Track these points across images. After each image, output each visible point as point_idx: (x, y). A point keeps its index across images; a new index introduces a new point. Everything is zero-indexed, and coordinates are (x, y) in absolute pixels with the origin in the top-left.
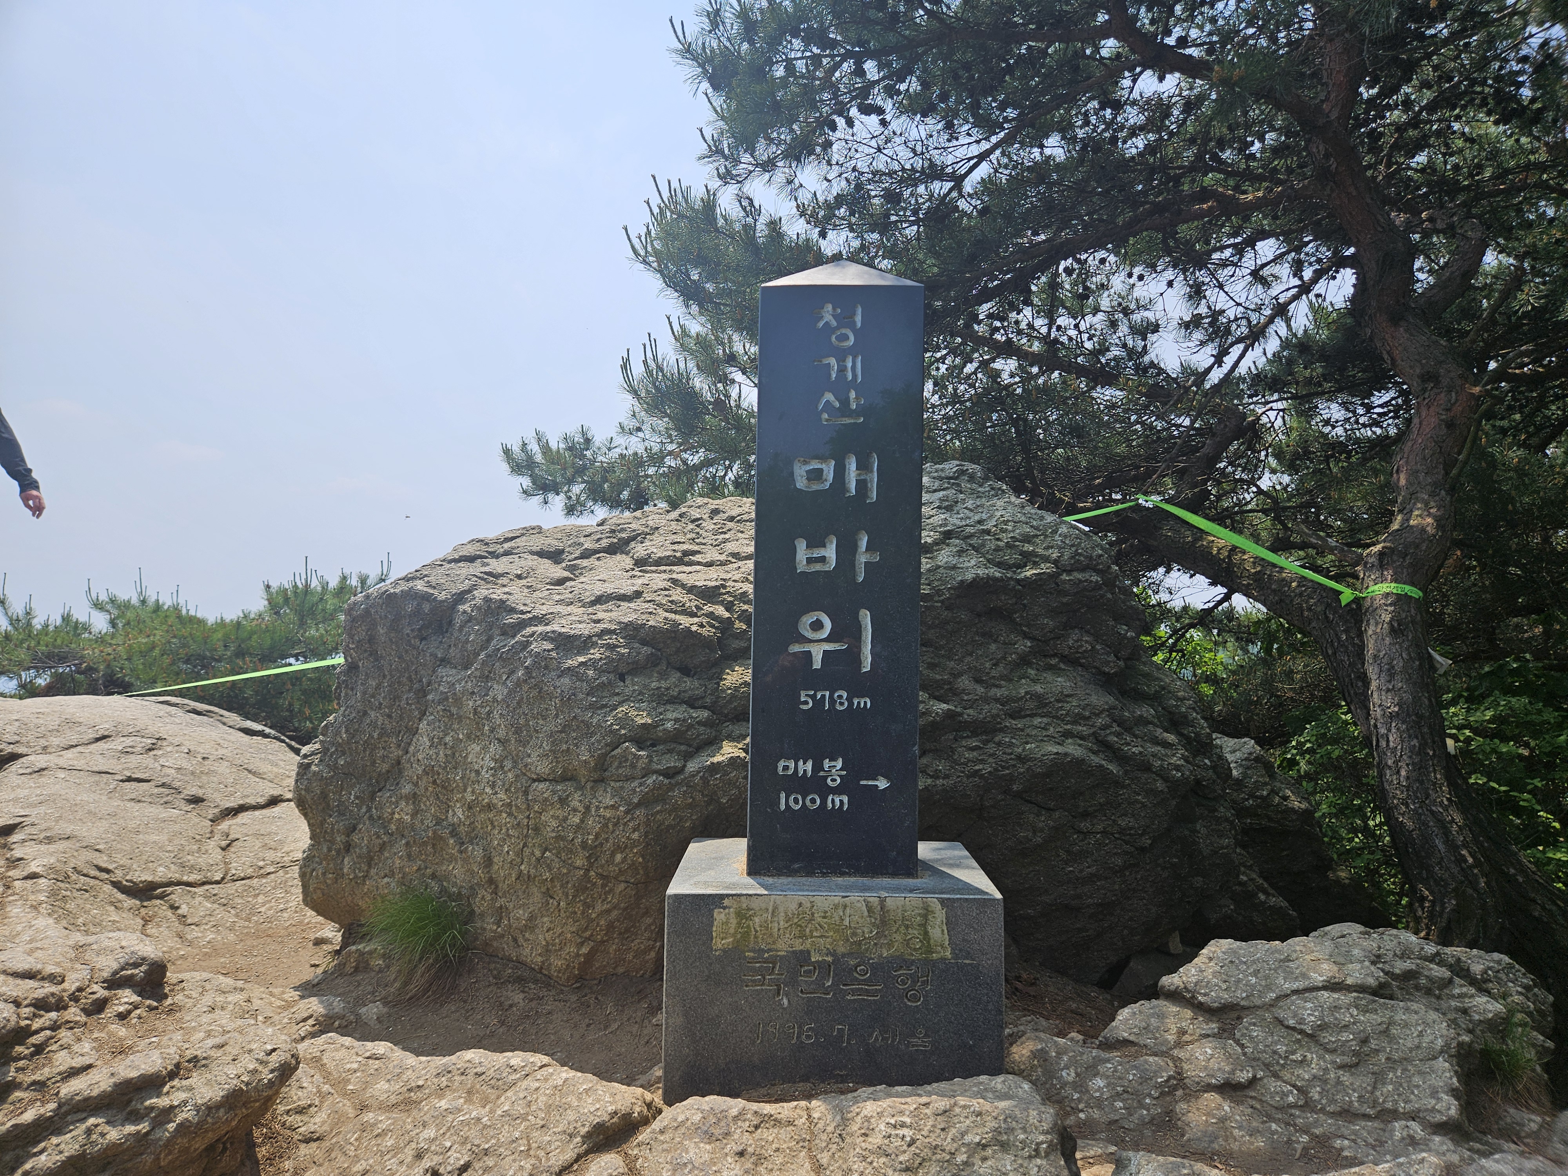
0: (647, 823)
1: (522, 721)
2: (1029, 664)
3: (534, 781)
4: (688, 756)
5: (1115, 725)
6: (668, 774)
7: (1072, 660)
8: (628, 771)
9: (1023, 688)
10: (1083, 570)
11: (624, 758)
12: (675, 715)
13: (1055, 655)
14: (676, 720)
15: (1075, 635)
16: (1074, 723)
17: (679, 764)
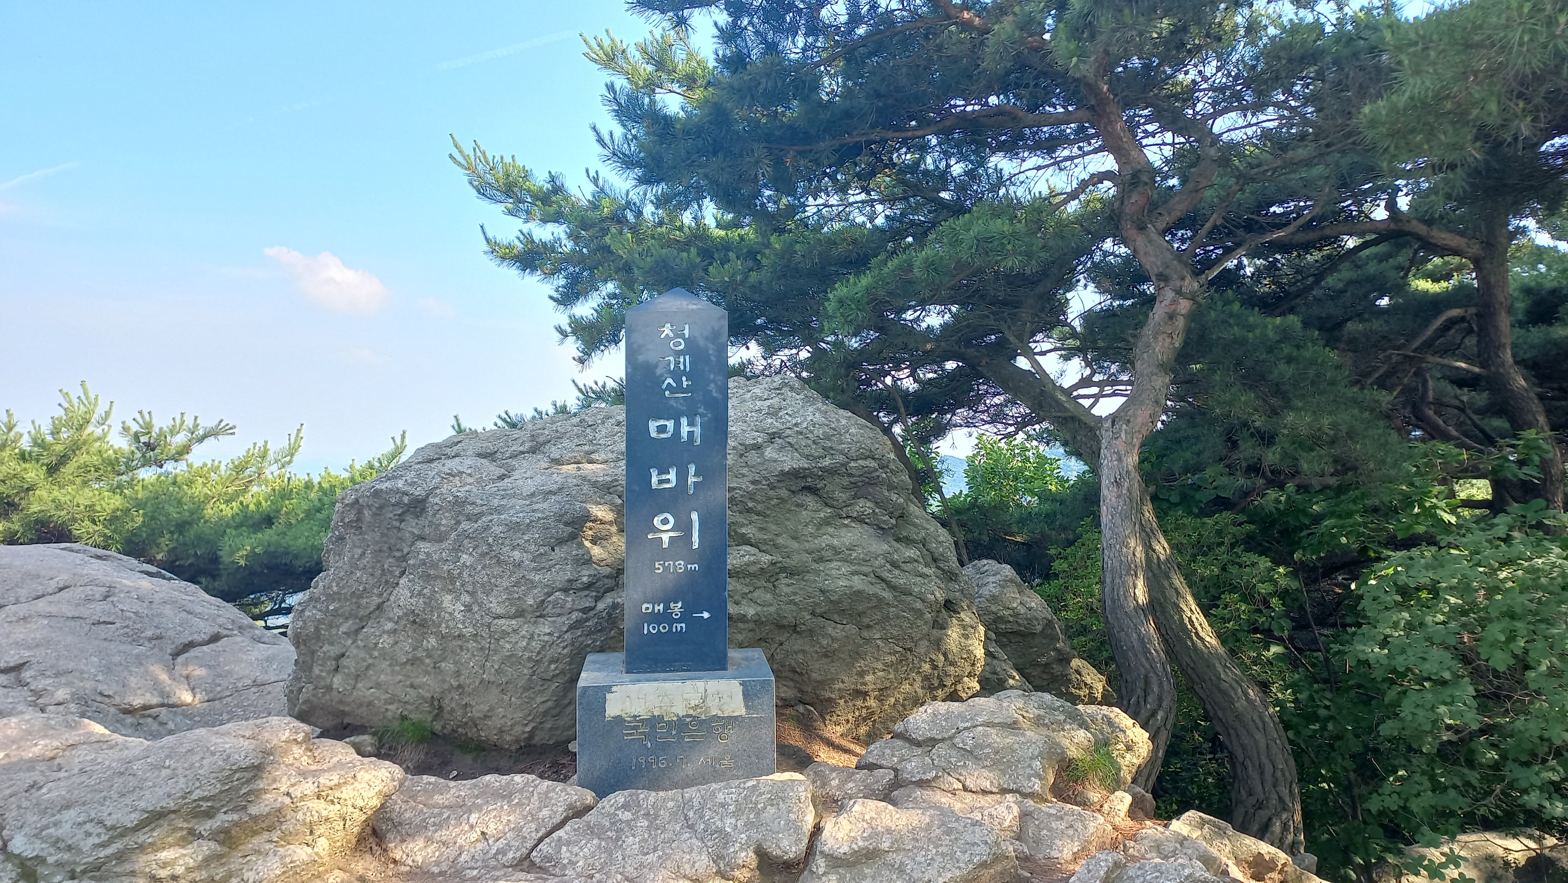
0: (572, 644)
1: (485, 579)
2: (829, 524)
3: (495, 618)
4: (597, 599)
5: (888, 565)
6: (585, 610)
7: (860, 520)
8: (558, 611)
9: (825, 541)
10: (866, 458)
11: (555, 604)
12: (587, 573)
13: (848, 517)
14: (590, 576)
15: (862, 502)
16: (859, 564)
17: (593, 605)
